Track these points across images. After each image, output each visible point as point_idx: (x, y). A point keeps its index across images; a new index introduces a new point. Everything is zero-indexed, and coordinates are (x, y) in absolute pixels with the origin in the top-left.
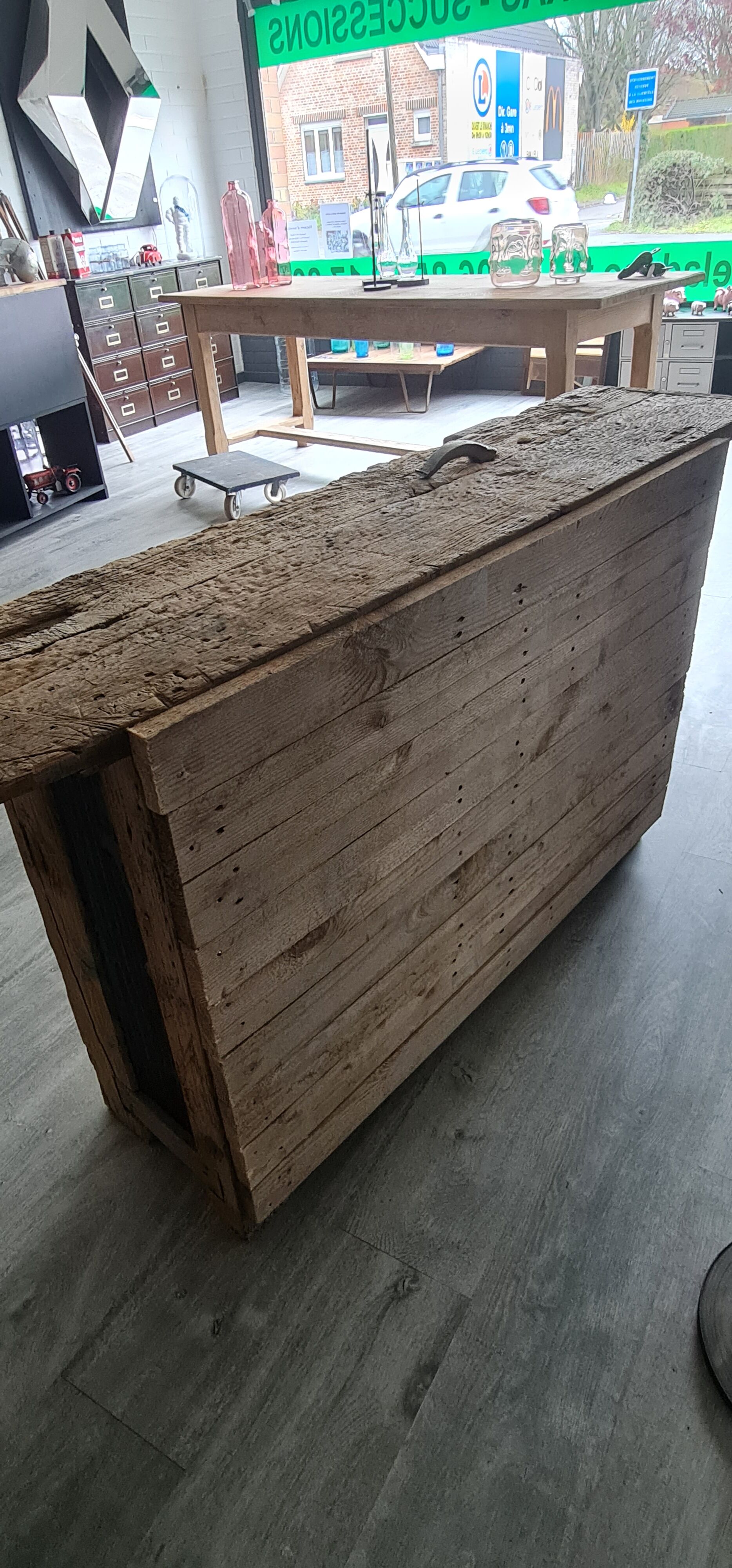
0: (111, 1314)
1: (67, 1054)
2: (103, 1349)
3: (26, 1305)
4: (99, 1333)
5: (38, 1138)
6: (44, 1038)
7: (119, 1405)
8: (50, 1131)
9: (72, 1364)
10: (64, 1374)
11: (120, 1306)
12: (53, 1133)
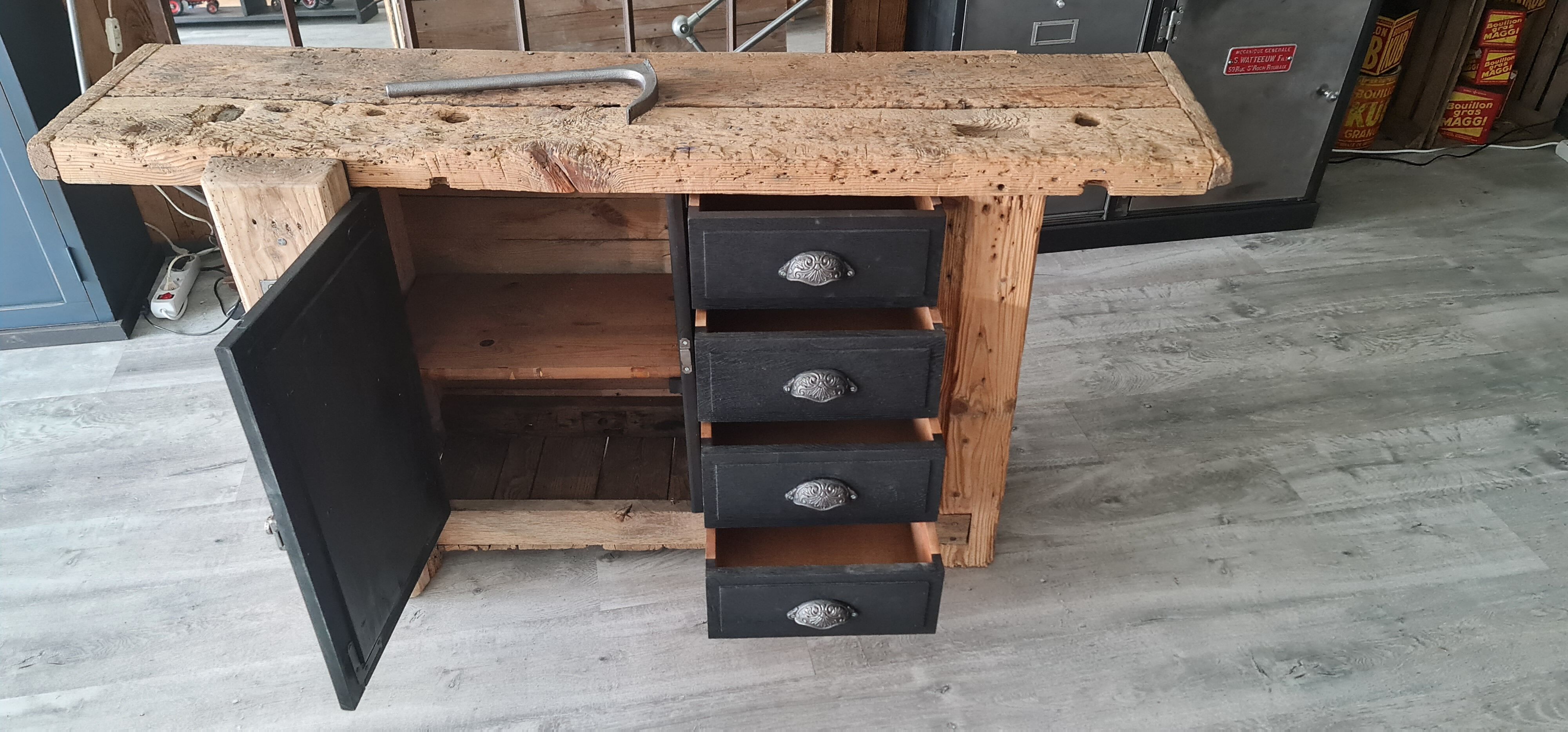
0: (1063, 467)
1: (995, 627)
2: (1076, 459)
3: (1108, 501)
4: (1074, 465)
5: (1054, 582)
6: (1005, 658)
7: (1080, 437)
8: (1042, 580)
9: (1095, 463)
10: (1101, 463)
11: (1056, 467)
12: (1041, 577)
